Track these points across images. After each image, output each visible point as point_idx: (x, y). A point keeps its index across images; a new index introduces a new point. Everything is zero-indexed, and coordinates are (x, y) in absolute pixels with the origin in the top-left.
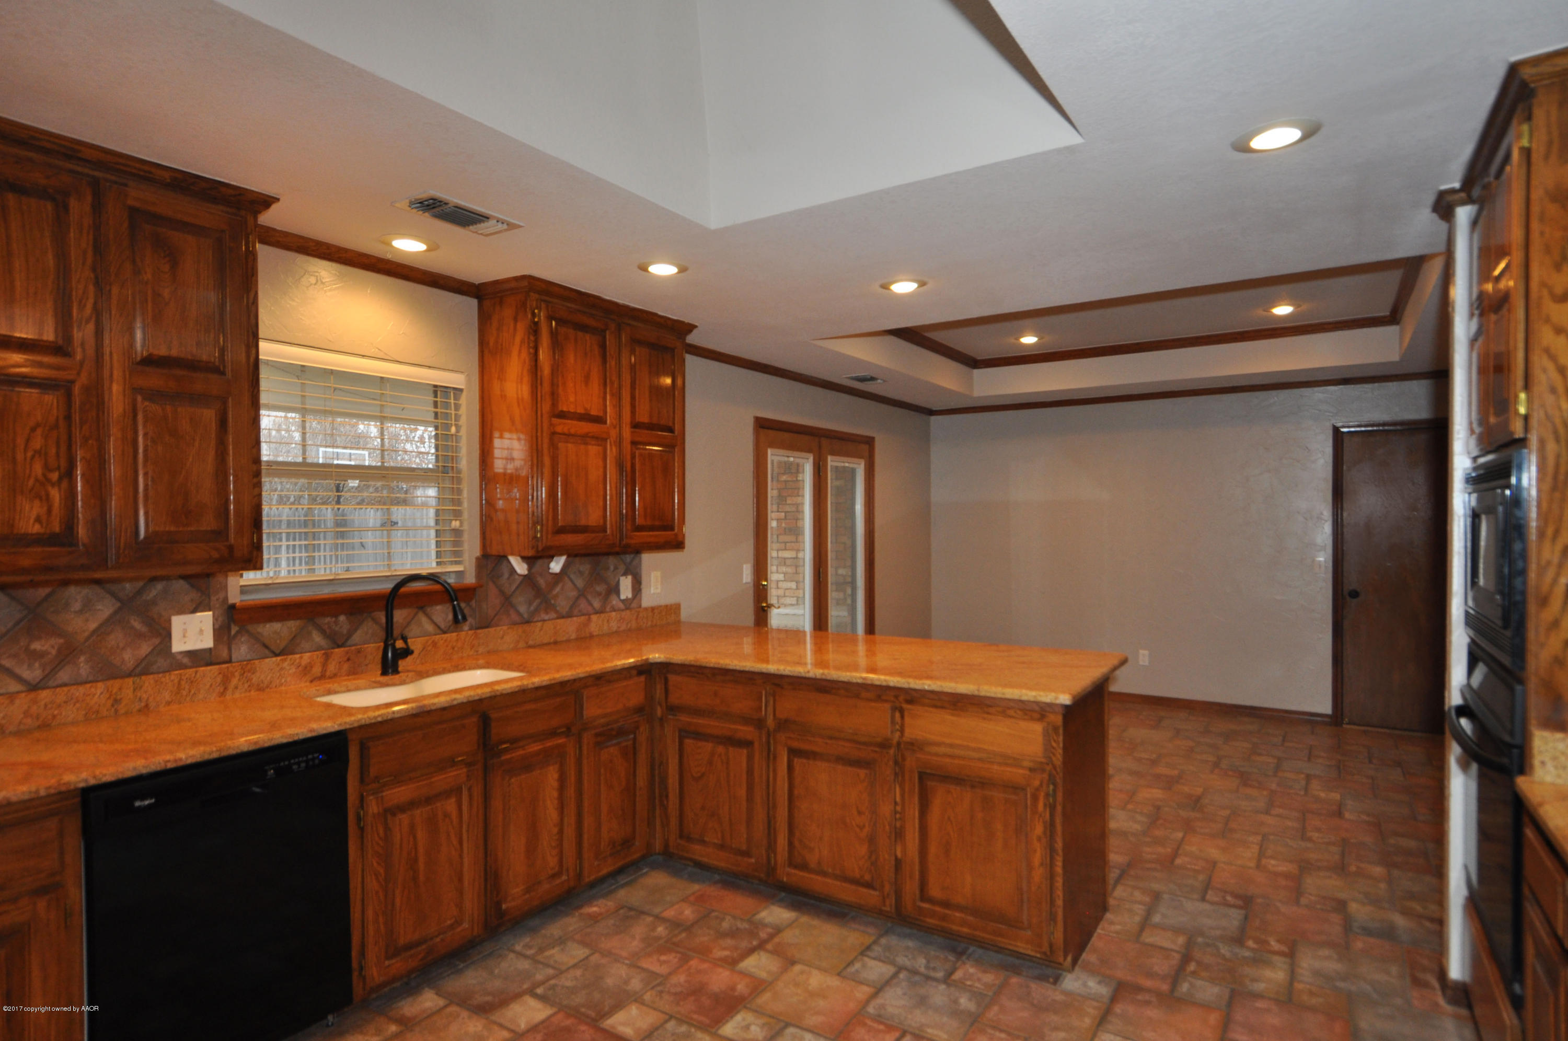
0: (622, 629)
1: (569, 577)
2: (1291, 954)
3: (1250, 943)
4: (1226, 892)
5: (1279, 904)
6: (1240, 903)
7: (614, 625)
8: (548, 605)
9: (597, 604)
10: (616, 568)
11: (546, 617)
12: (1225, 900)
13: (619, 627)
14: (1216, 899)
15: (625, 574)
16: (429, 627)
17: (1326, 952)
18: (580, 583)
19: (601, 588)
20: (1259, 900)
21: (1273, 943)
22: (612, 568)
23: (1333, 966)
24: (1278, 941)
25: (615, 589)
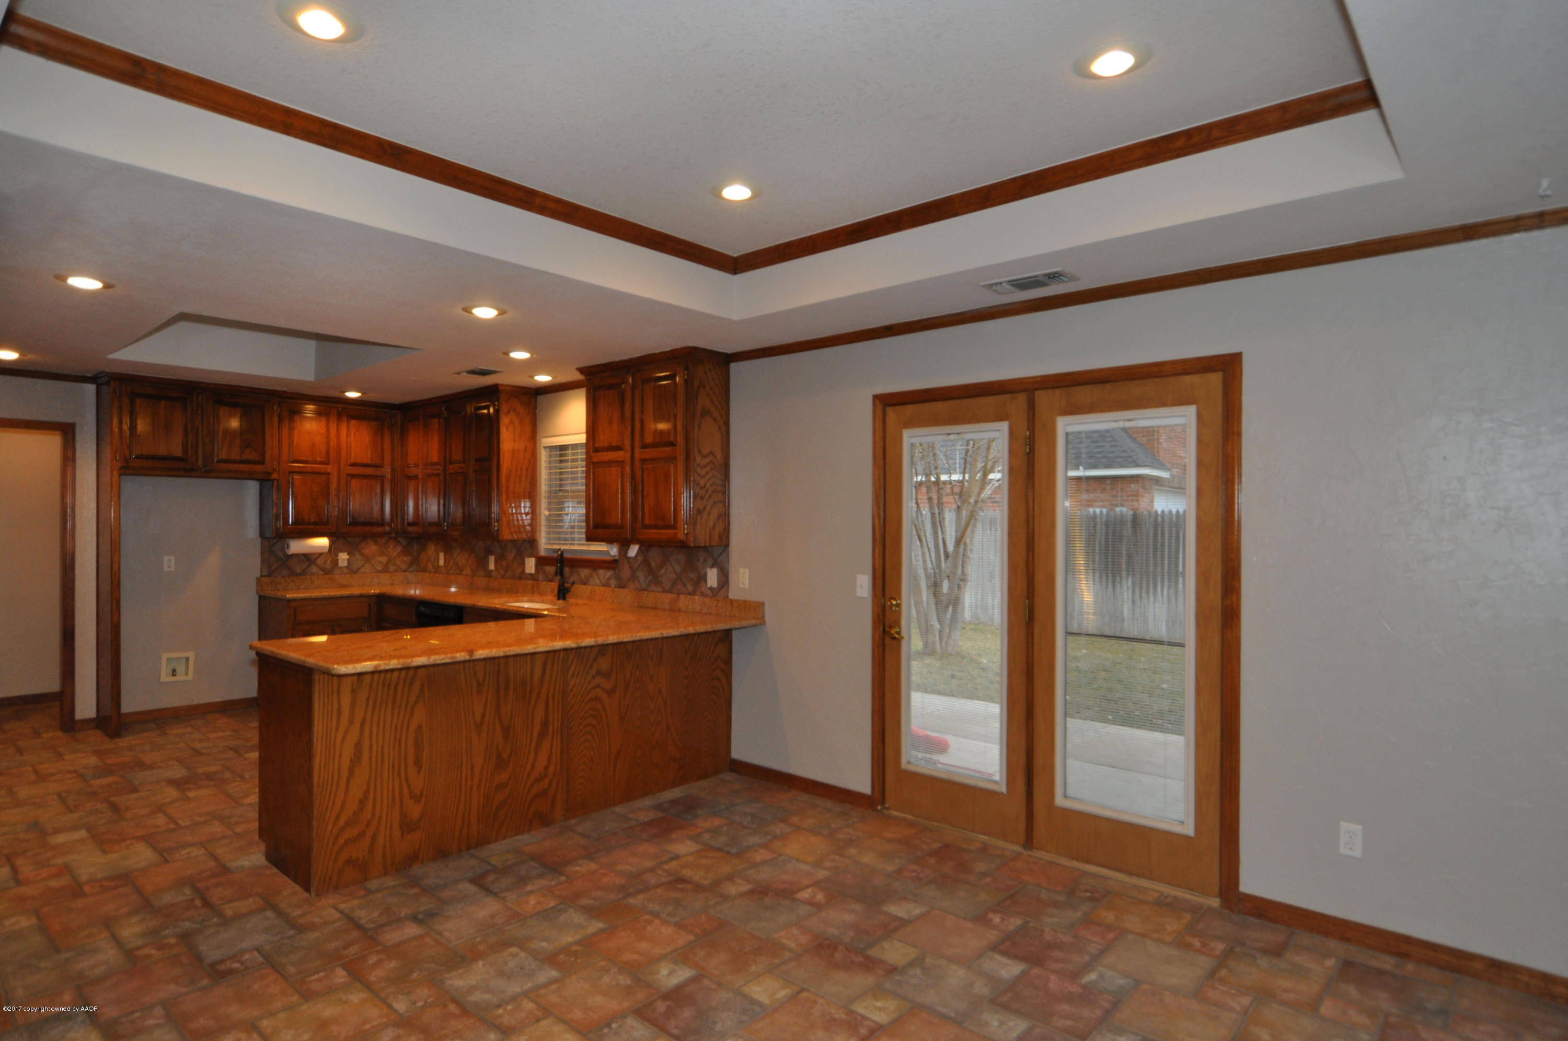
0: (703, 611)
1: (671, 564)
2: (130, 955)
3: (173, 941)
4: (246, 968)
5: (183, 990)
6: (221, 967)
7: (698, 607)
8: (657, 581)
9: (690, 588)
10: (705, 561)
11: (656, 590)
12: (239, 961)
13: (701, 610)
14: (247, 956)
15: (712, 566)
16: (597, 581)
17: (98, 971)
18: (678, 570)
19: (693, 575)
20: (205, 982)
21: (153, 952)
22: (702, 560)
23: (84, 964)
24: (150, 956)
25: (703, 578)
